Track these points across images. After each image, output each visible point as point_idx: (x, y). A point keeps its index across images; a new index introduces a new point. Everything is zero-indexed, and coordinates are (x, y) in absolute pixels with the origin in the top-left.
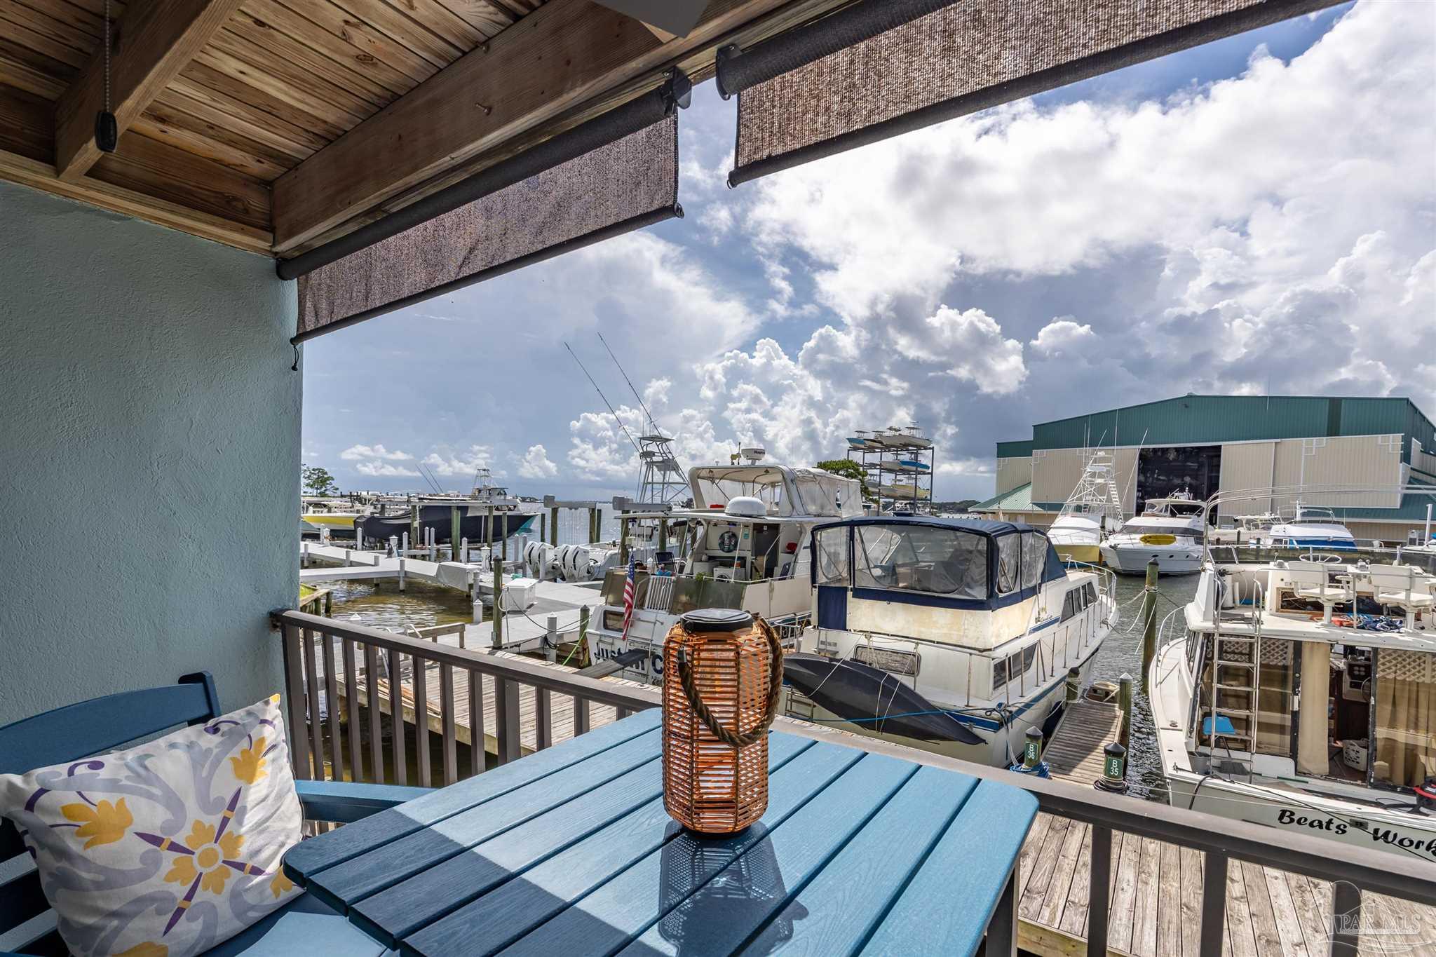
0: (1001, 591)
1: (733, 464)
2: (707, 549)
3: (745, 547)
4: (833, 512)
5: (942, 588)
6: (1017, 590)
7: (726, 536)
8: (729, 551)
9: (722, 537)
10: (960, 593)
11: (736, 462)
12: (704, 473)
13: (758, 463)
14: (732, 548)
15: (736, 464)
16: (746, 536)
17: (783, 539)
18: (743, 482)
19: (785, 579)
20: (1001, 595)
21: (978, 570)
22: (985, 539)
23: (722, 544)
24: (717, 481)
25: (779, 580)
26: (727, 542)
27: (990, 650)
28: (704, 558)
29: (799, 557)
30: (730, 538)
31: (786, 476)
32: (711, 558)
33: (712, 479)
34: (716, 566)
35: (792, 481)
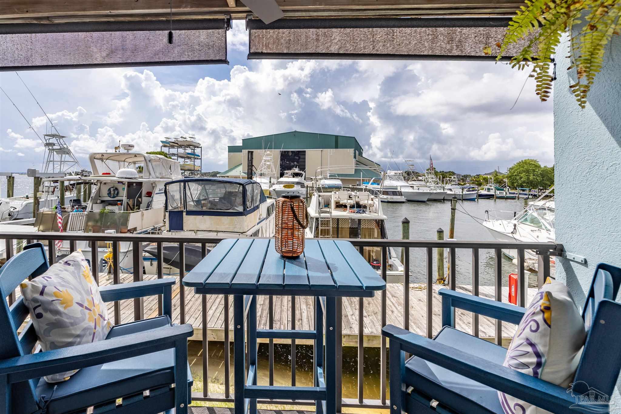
0: (247, 208)
1: (116, 151)
2: (100, 197)
3: (123, 195)
4: (168, 177)
5: (225, 208)
6: (252, 207)
7: (112, 189)
8: (114, 197)
9: (109, 190)
10: (233, 210)
11: (118, 151)
12: (97, 156)
13: (130, 152)
14: (115, 195)
15: (118, 152)
16: (124, 189)
17: (144, 190)
18: (119, 161)
19: (148, 209)
20: (248, 209)
21: (239, 200)
22: (242, 186)
23: (109, 194)
24: (105, 161)
25: (146, 210)
26: (112, 192)
27: (245, 232)
28: (99, 201)
29: (154, 198)
30: (114, 190)
31: (146, 159)
32: (103, 202)
33: (102, 160)
34: (107, 206)
35: (149, 161)
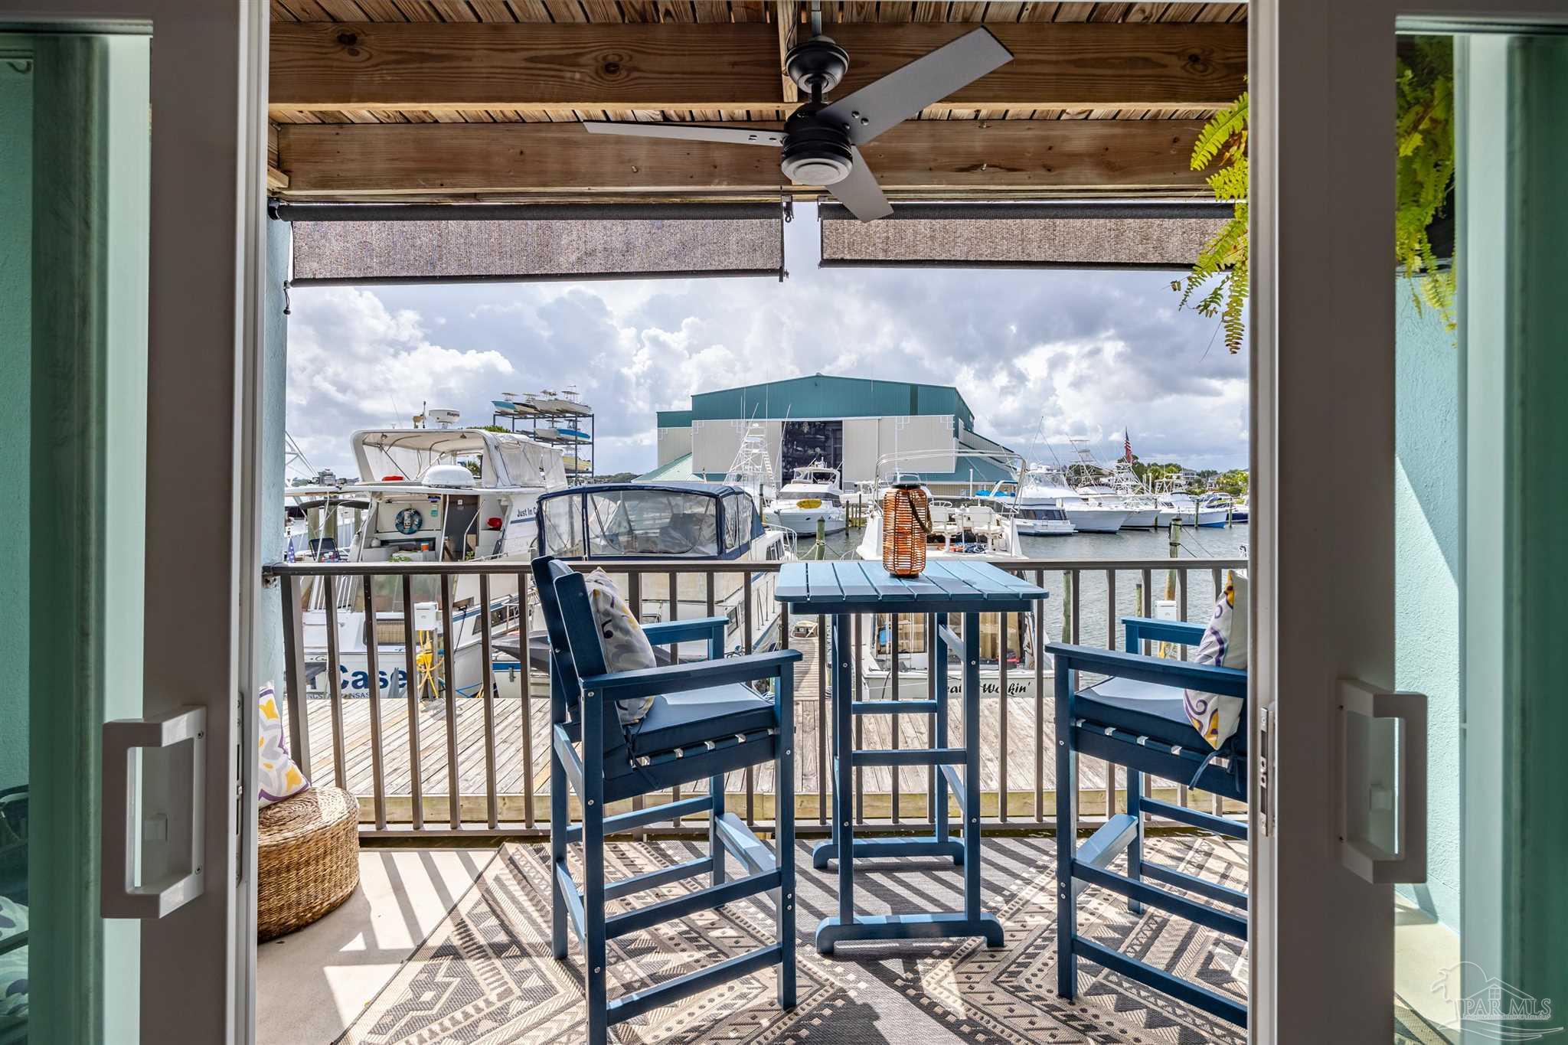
0: (726, 548)
1: (416, 427)
2: (378, 532)
3: (435, 527)
4: (537, 482)
5: (677, 549)
6: (737, 547)
7: (406, 515)
8: (411, 532)
9: (400, 514)
10: (695, 552)
11: (420, 425)
12: (370, 439)
13: (450, 427)
14: (415, 528)
15: (420, 427)
16: (434, 513)
17: (483, 515)
18: (418, 450)
19: (496, 557)
20: (728, 551)
21: (708, 531)
22: (714, 500)
23: (400, 525)
24: (386, 448)
25: (492, 558)
26: (407, 521)
27: (722, 601)
28: (375, 543)
29: (507, 533)
30: (411, 516)
31: (489, 442)
32: (384, 543)
33: (380, 446)
34: (396, 551)
35: (496, 447)
